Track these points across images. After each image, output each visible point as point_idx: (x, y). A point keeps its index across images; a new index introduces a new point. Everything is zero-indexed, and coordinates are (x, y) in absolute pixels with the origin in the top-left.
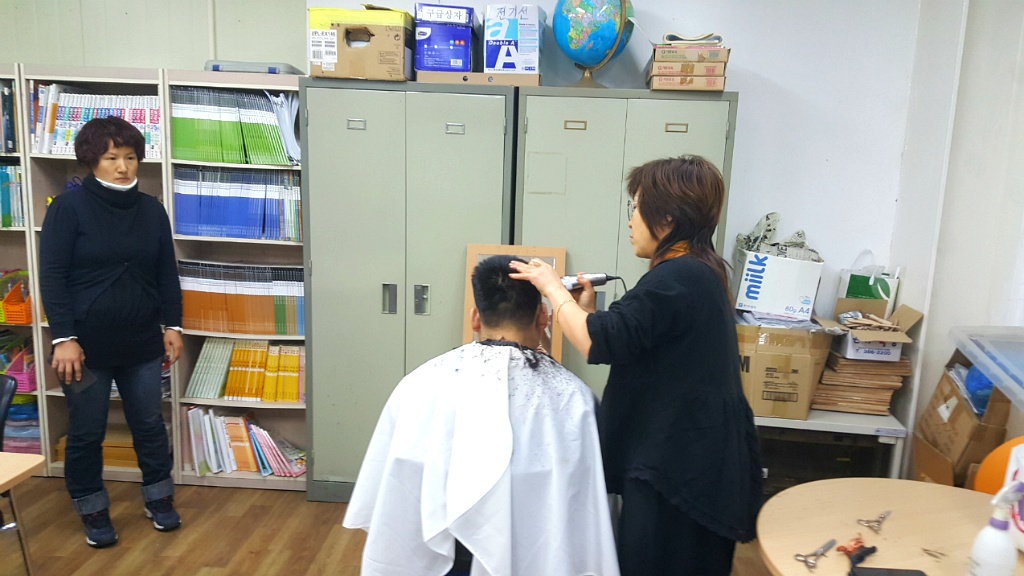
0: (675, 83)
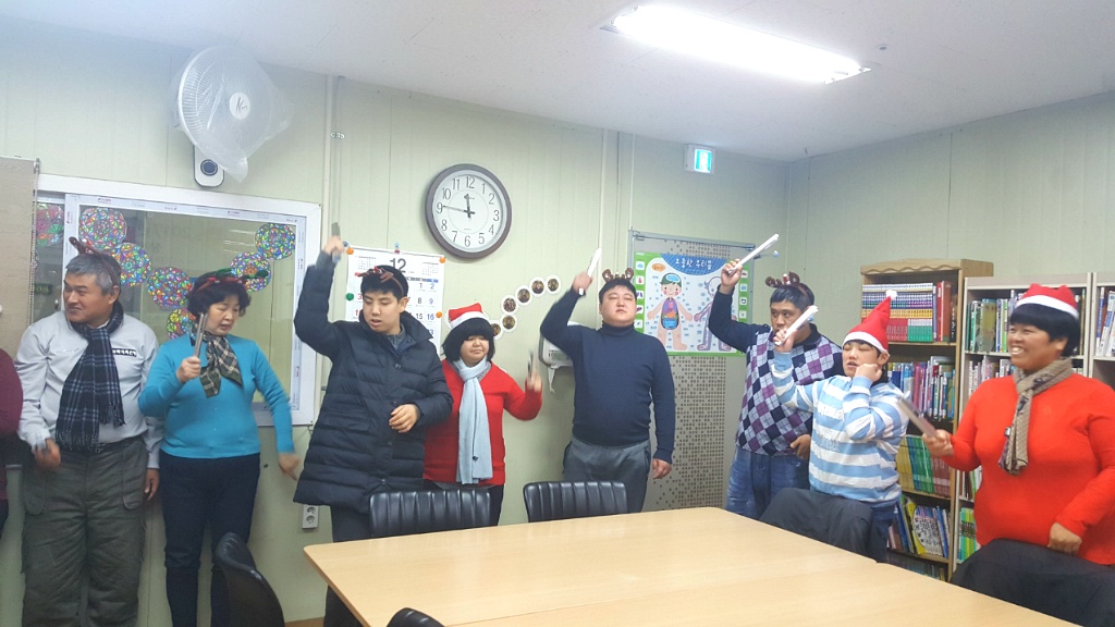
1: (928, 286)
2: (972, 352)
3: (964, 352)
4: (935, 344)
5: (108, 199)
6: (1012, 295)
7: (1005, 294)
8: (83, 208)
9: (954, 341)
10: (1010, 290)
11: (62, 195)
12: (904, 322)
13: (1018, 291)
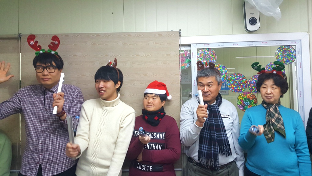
5: (208, 44)
8: (198, 50)
11: (189, 45)
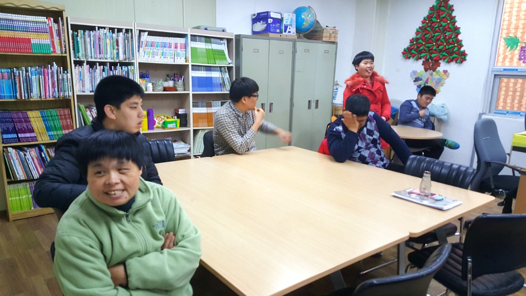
0: (327, 39)
1: (43, 19)
2: (78, 59)
3: (73, 59)
4: (52, 55)
6: (97, 29)
7: (92, 28)
9: (66, 53)
10: (95, 27)
12: (29, 41)
13: (99, 28)
